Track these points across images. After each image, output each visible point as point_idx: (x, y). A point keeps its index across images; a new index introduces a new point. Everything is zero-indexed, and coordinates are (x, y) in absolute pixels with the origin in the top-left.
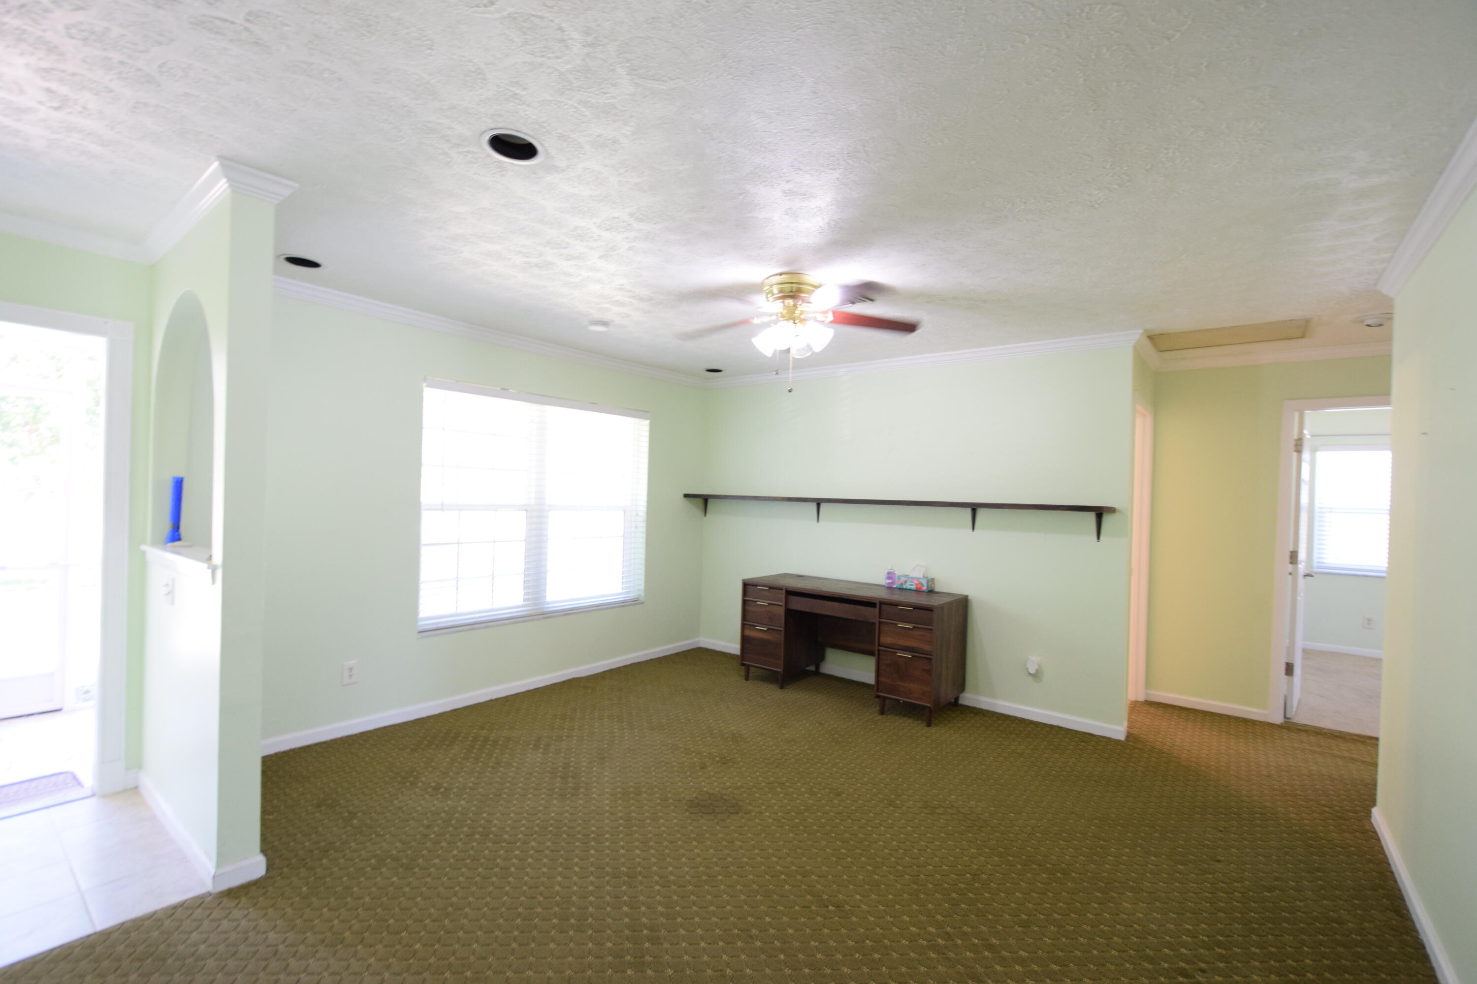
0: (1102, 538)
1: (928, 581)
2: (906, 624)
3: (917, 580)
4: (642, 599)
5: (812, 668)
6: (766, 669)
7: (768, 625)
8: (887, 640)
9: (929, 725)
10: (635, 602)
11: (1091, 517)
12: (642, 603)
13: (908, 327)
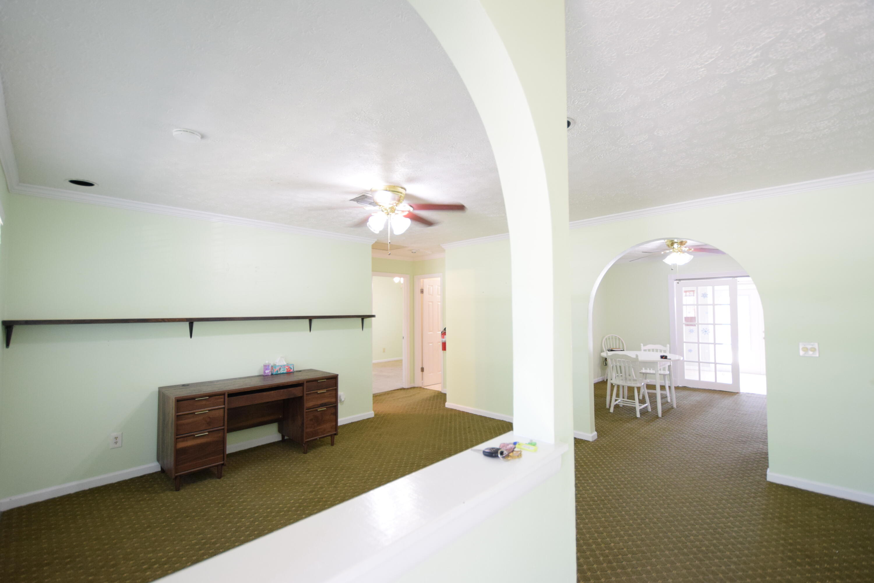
0: (364, 329)
2: (321, 390)
3: (287, 366)
7: (207, 430)
8: (310, 404)
9: (332, 444)
11: (360, 320)
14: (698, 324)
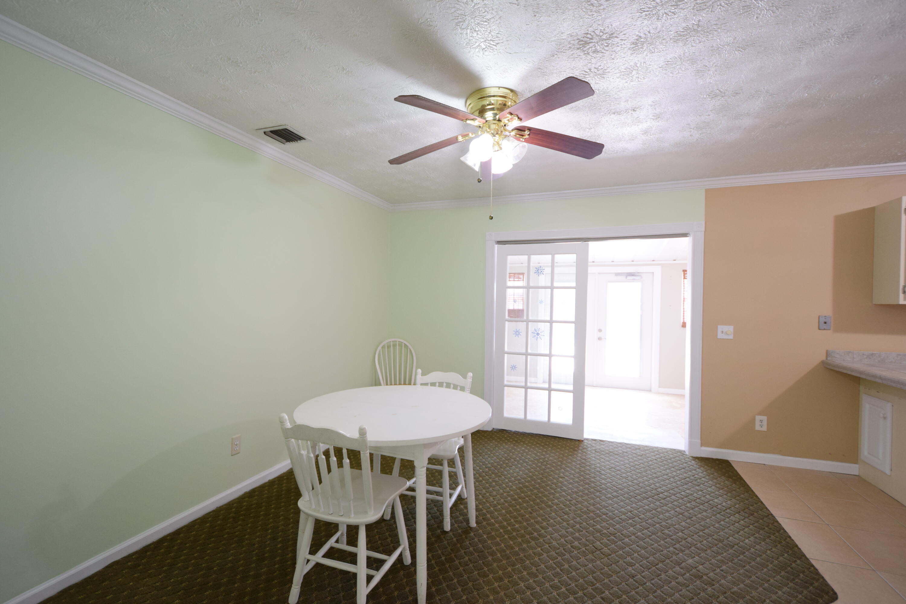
14: (528, 321)
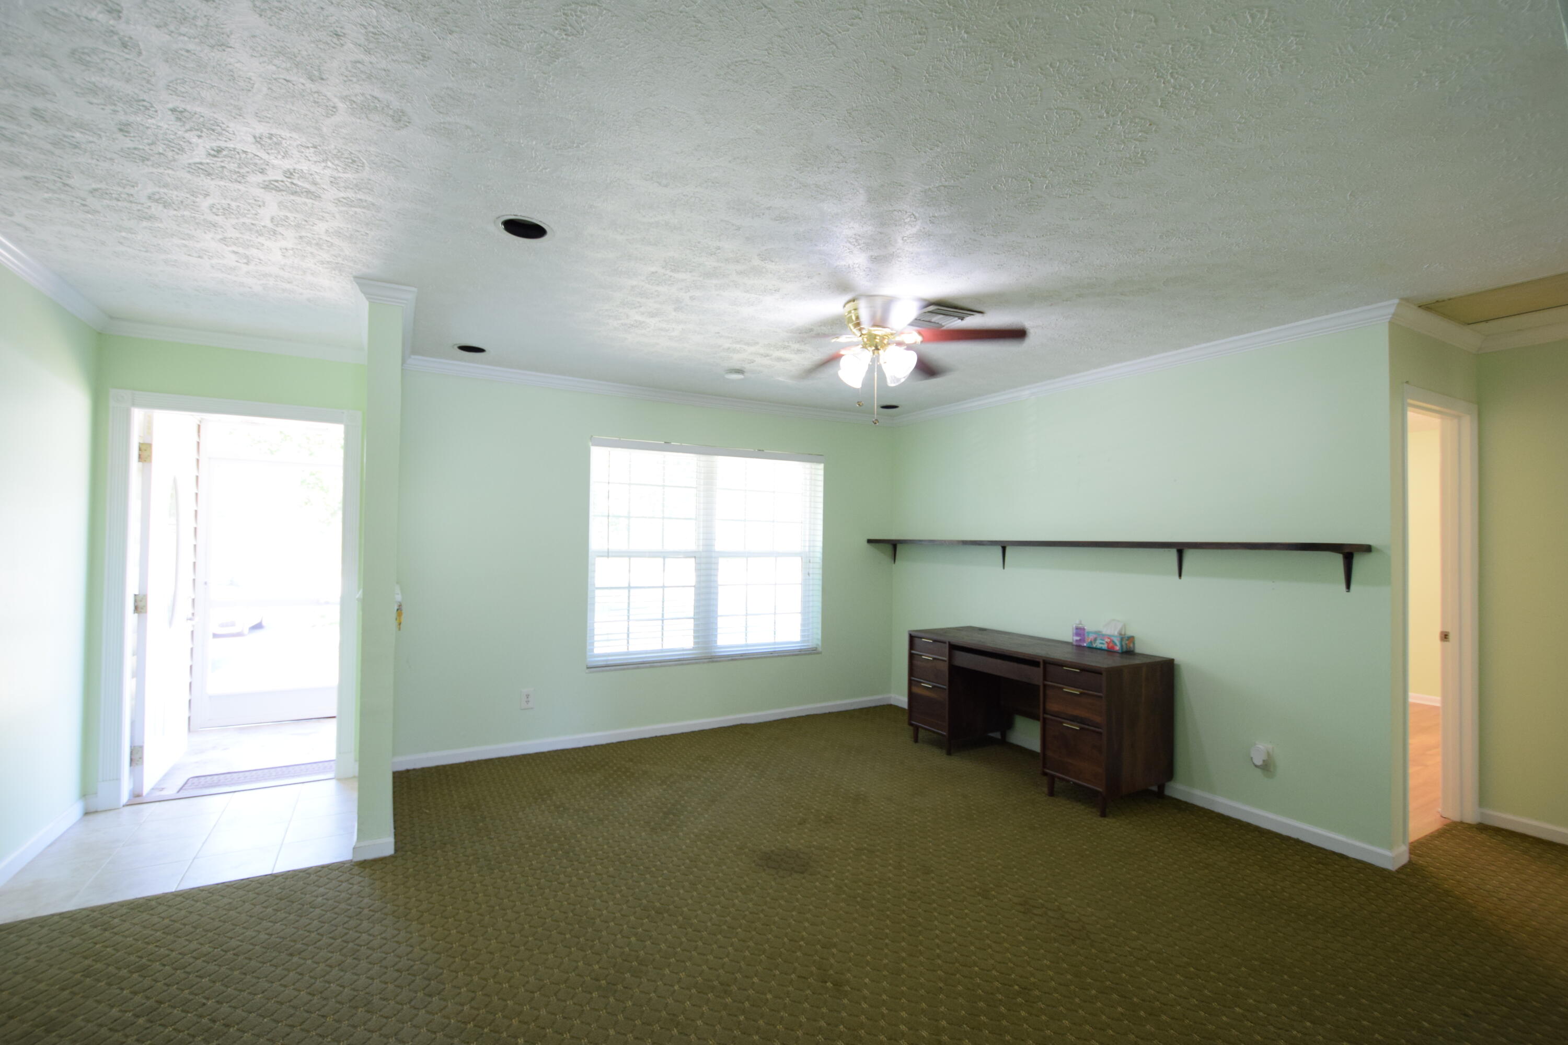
0: (1353, 587)
1: (1122, 639)
2: (1073, 688)
3: (1108, 638)
4: (820, 649)
5: (997, 735)
6: (934, 732)
7: (932, 682)
8: (1053, 706)
9: (1103, 815)
10: (811, 652)
11: (1338, 560)
12: (819, 653)
13: (1018, 334)
